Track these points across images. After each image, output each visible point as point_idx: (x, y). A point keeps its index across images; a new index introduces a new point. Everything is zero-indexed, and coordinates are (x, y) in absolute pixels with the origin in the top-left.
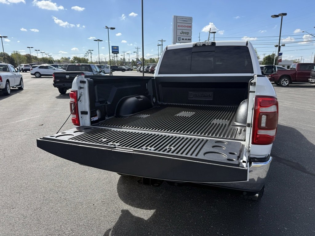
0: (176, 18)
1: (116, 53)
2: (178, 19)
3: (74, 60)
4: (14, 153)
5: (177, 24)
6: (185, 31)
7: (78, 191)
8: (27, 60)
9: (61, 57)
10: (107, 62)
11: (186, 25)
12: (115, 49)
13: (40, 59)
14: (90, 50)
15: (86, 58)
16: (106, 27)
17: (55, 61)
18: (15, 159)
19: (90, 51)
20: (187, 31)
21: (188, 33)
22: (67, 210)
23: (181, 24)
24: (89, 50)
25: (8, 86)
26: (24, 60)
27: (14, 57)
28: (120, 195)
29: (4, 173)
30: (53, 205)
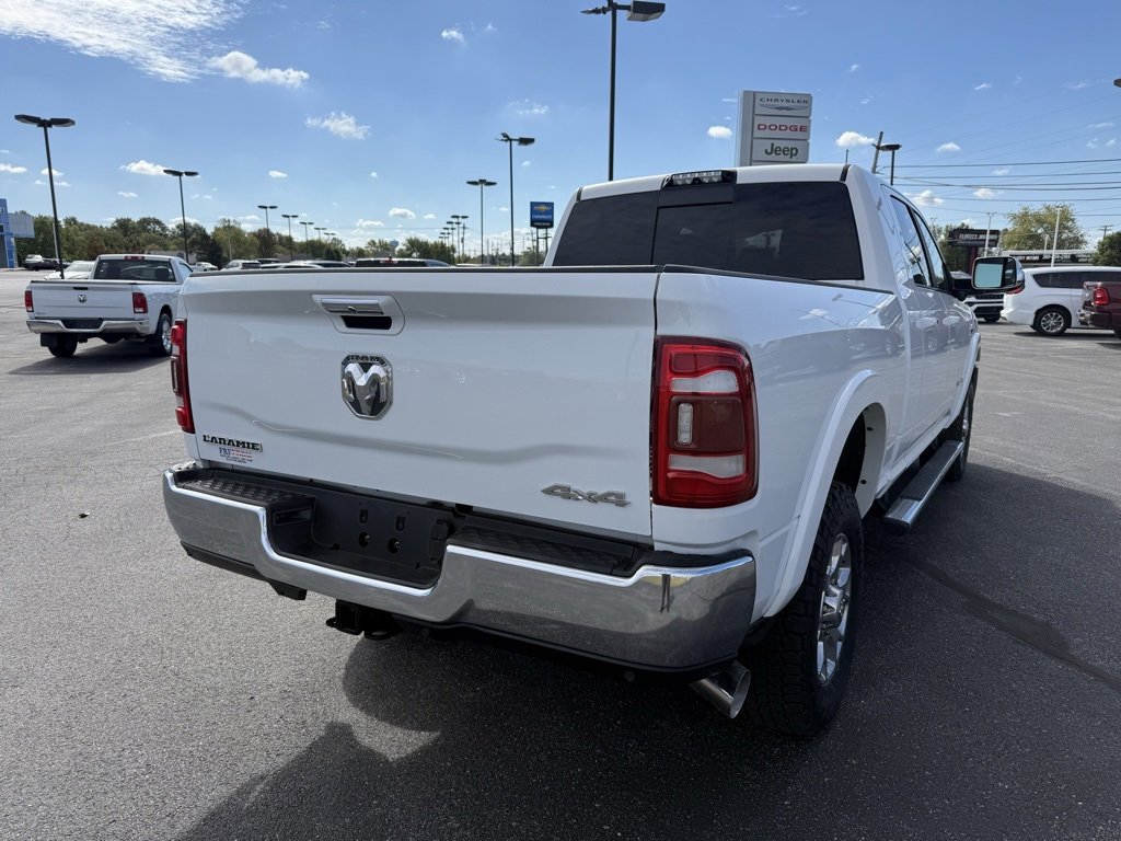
0: (751, 99)
1: (544, 224)
2: (758, 102)
3: (408, 249)
4: (99, 528)
5: (753, 119)
6: (782, 144)
7: (226, 654)
8: (260, 249)
9: (369, 240)
10: (518, 256)
11: (789, 122)
12: (541, 213)
13: (301, 244)
14: (457, 217)
15: (448, 243)
16: (505, 135)
17: (347, 253)
18: (94, 545)
19: (457, 220)
20: (790, 145)
21: (794, 152)
22: (166, 705)
23: (768, 121)
24: (453, 217)
25: (165, 326)
26: (250, 248)
27: (222, 236)
28: (346, 679)
29: (41, 582)
30: (132, 686)
